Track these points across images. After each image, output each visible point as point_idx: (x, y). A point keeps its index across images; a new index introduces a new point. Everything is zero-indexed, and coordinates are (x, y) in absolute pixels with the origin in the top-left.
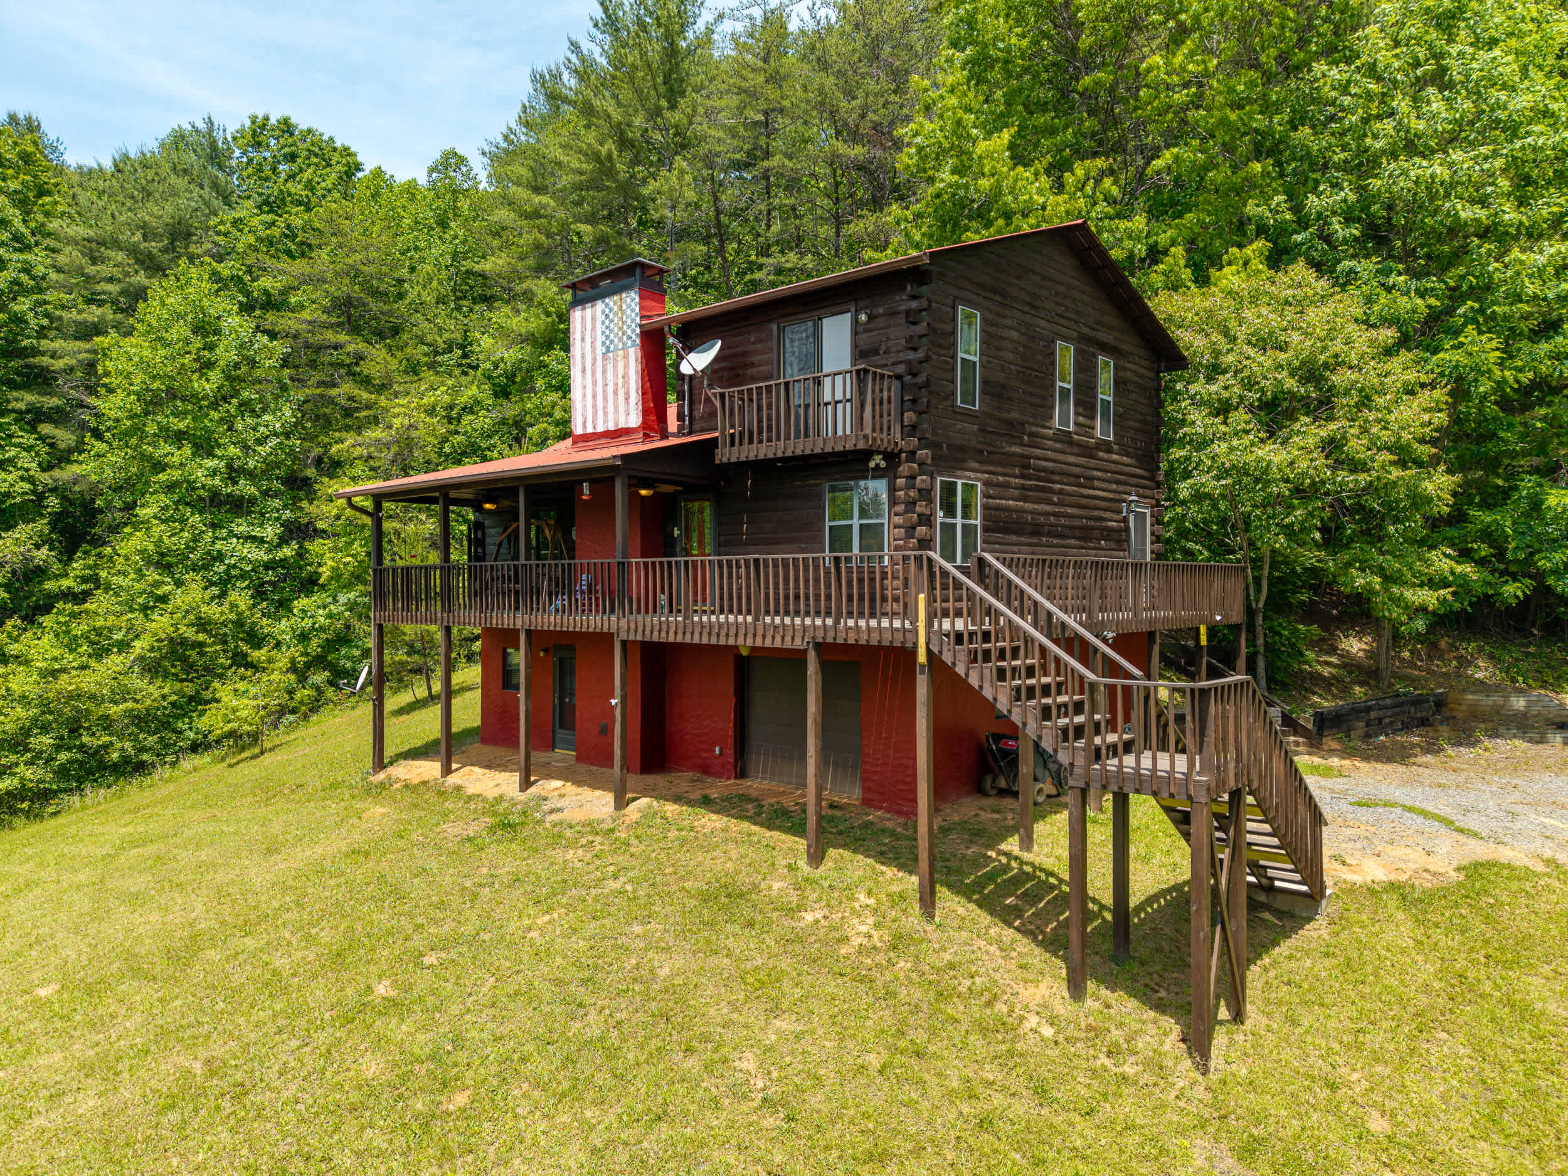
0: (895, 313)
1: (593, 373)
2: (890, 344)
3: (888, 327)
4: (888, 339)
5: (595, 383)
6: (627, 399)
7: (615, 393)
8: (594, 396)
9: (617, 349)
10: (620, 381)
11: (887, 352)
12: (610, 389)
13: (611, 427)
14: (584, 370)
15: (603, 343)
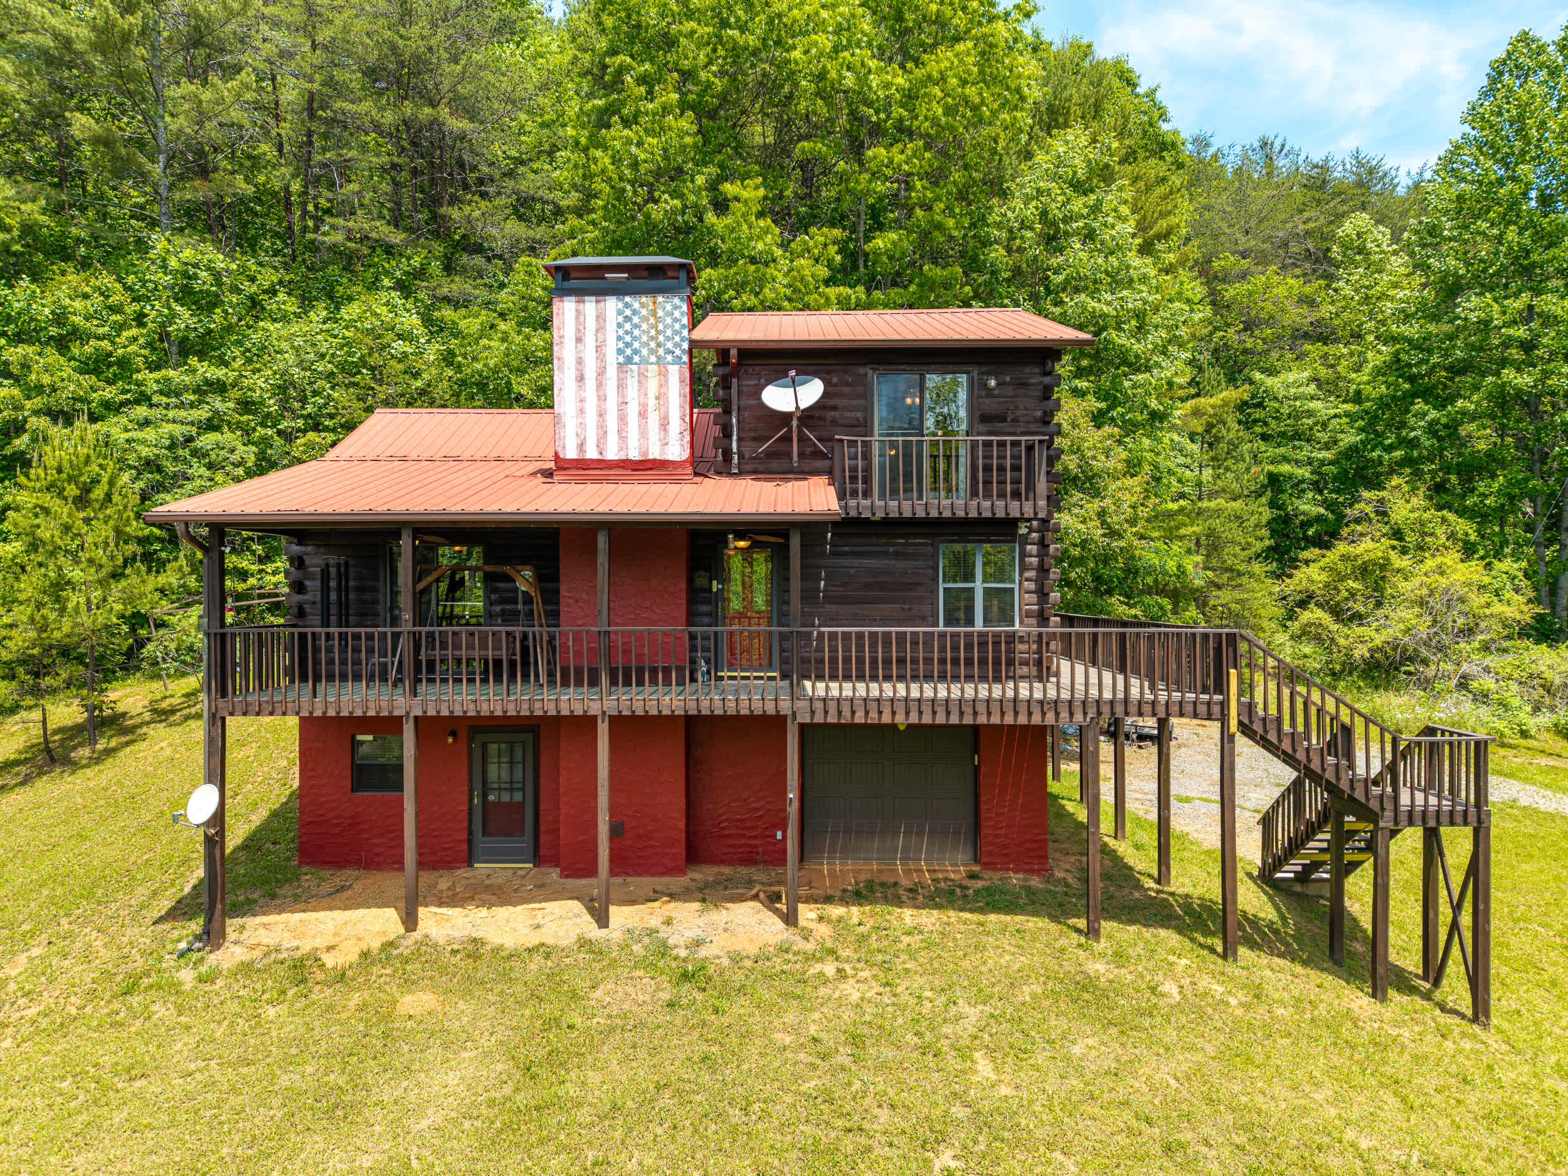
0: (1025, 385)
1: (600, 385)
2: (1019, 413)
3: (1016, 396)
4: (1017, 408)
5: (602, 398)
6: (664, 424)
7: (643, 414)
8: (601, 415)
9: (645, 361)
10: (652, 403)
11: (1015, 420)
12: (633, 410)
13: (634, 455)
14: (581, 378)
15: (620, 352)
